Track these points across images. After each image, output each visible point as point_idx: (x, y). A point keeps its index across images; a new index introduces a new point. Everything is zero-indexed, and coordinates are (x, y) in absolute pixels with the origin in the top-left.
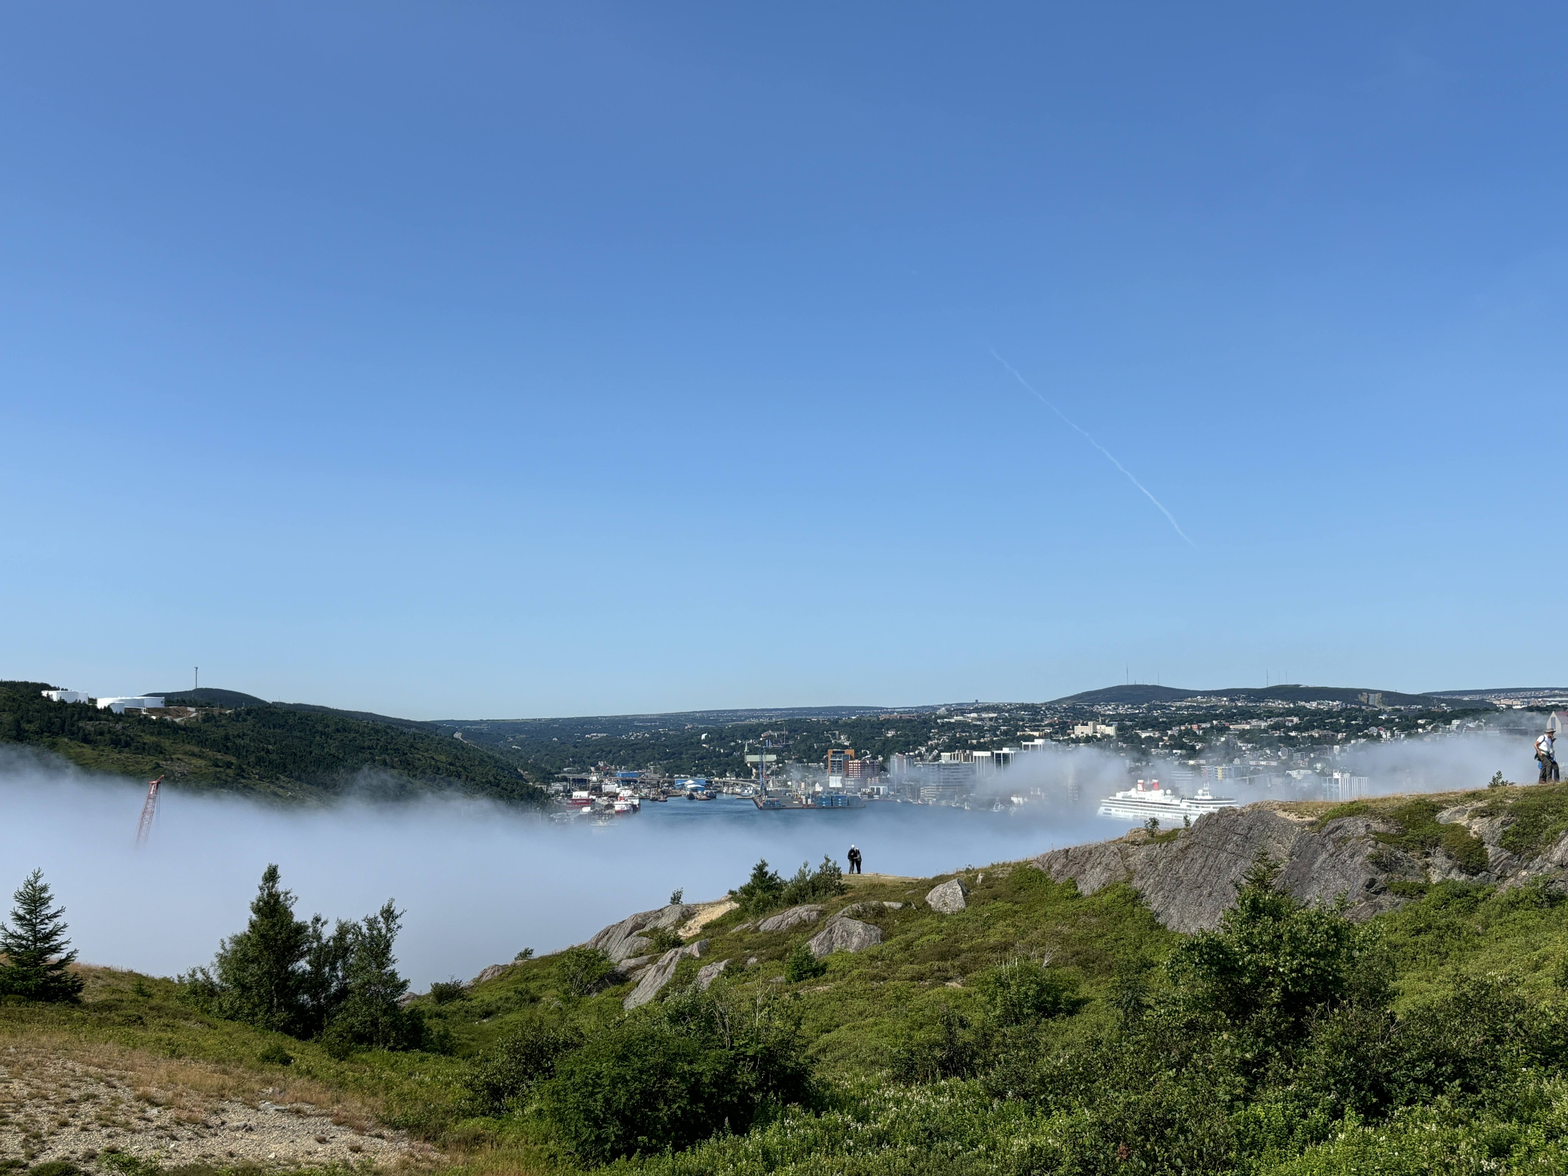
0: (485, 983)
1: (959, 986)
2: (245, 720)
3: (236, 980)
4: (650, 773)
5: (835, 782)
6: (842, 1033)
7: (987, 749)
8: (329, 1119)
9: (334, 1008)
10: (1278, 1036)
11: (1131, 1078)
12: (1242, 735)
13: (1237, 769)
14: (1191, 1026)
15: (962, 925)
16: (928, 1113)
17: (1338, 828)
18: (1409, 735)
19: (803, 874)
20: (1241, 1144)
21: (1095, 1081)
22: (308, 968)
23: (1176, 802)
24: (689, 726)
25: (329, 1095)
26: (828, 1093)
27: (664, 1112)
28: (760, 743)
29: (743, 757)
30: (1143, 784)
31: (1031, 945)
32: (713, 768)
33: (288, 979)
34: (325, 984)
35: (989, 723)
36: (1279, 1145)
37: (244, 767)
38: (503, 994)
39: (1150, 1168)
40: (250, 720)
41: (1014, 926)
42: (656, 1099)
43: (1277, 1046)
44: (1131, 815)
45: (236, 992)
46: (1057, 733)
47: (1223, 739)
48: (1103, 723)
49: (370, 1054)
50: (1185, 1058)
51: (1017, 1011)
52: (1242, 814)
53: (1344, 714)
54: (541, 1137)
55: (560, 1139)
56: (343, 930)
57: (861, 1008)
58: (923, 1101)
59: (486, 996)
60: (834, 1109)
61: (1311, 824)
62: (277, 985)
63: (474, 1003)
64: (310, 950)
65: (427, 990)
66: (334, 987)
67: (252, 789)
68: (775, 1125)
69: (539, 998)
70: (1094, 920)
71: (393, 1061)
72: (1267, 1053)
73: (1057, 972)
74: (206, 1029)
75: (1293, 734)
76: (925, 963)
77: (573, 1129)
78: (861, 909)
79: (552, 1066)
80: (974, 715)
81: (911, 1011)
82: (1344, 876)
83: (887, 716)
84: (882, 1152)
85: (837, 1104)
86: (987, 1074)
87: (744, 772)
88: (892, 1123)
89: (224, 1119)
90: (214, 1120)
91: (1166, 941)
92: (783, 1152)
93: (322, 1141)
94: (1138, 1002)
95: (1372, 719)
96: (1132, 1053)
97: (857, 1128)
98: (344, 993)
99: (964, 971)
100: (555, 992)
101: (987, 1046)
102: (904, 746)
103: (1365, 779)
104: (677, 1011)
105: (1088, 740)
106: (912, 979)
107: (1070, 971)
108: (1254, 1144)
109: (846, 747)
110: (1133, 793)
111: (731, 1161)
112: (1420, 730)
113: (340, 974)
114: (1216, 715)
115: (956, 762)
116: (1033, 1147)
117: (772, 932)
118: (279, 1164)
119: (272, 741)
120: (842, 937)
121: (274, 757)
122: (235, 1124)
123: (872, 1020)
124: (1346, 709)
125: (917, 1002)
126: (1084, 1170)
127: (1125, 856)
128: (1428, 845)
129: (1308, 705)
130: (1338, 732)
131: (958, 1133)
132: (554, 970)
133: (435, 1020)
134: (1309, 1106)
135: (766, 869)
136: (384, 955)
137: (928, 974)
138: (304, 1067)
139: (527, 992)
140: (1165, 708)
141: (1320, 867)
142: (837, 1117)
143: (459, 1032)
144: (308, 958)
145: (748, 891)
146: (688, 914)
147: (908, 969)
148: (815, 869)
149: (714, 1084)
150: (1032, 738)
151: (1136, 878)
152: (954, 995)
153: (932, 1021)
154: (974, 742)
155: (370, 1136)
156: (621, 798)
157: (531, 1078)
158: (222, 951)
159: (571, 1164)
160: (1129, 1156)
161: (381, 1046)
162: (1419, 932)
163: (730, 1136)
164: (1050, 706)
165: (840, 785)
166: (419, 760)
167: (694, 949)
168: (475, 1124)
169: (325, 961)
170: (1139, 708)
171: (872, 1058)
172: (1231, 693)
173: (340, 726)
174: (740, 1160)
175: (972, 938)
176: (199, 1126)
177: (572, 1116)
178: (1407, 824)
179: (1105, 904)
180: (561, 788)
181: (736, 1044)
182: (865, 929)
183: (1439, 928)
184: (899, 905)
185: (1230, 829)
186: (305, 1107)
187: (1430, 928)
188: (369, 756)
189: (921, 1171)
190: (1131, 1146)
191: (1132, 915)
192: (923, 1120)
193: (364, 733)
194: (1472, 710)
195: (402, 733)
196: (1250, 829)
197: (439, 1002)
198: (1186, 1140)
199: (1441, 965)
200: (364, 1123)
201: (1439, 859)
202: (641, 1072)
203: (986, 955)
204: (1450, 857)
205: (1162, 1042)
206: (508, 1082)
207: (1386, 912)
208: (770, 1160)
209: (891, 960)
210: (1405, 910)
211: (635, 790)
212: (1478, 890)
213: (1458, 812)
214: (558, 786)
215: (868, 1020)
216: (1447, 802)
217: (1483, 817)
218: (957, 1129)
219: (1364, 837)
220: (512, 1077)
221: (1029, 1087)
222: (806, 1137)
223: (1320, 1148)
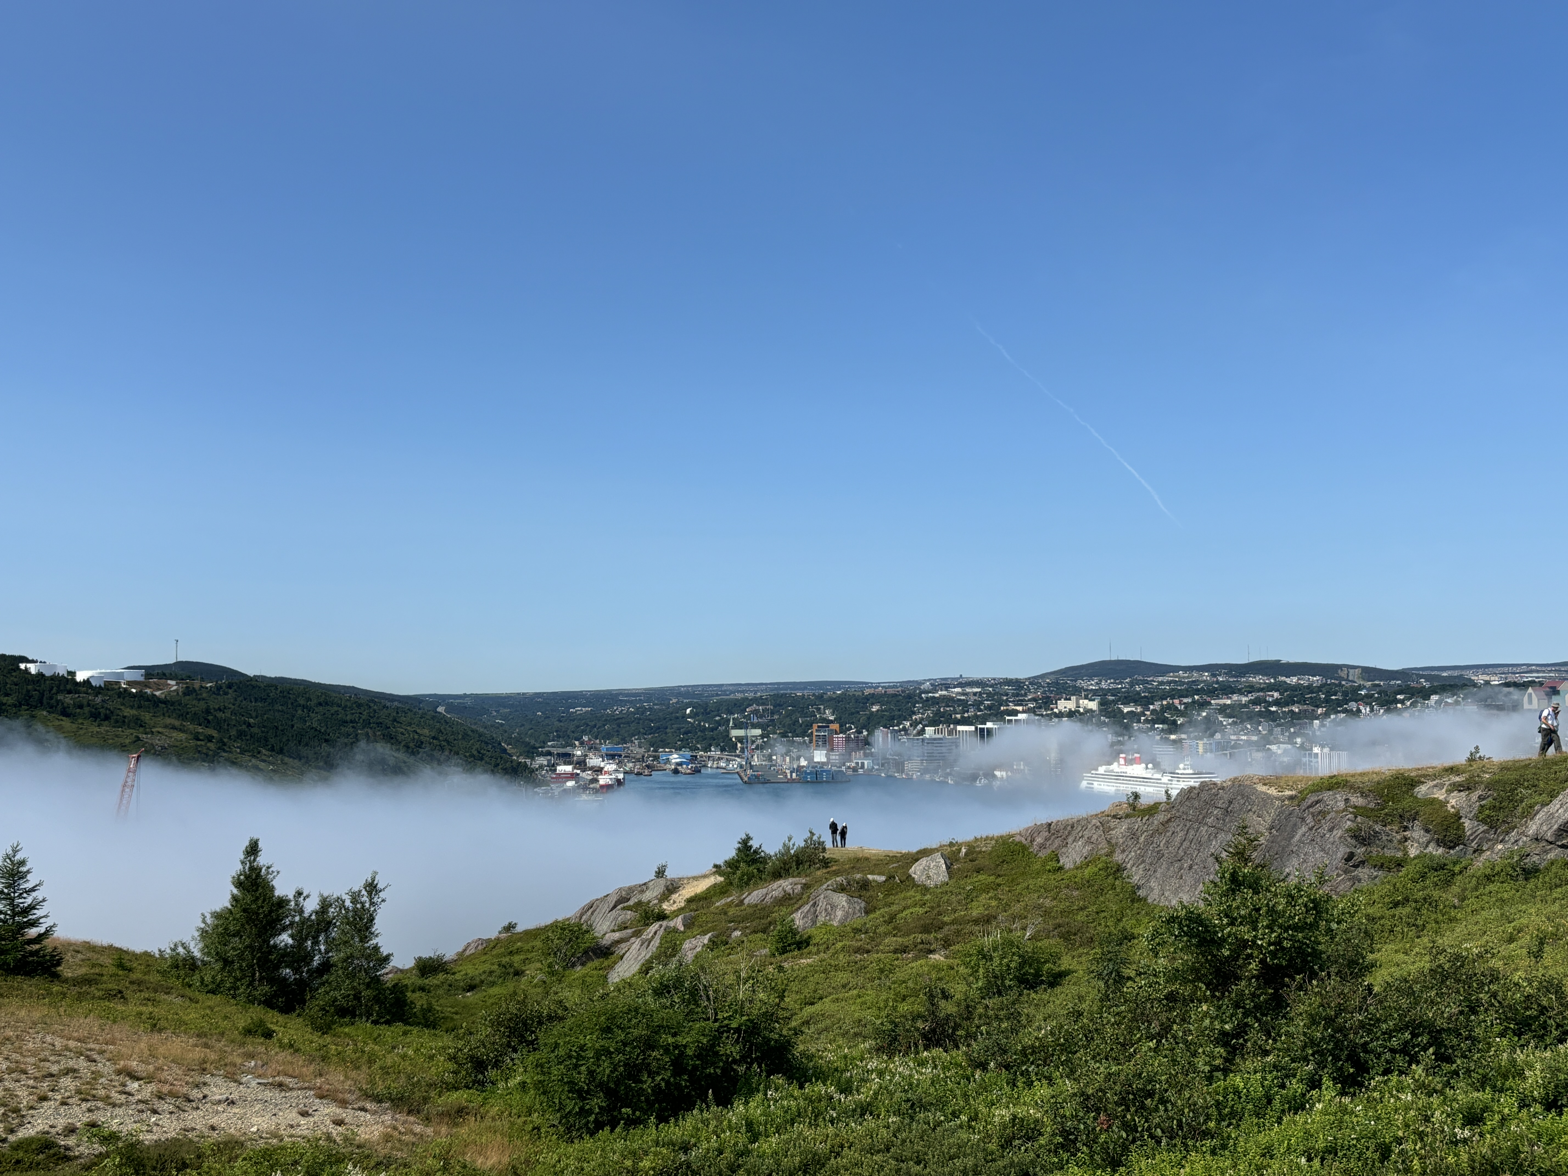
0: (469, 956)
1: (942, 959)
2: (226, 693)
3: (217, 954)
4: (635, 748)
5: (820, 756)
6: (826, 1006)
7: (971, 724)
8: (312, 1093)
9: (316, 983)
10: (1257, 1007)
11: (1112, 1049)
12: (1223, 709)
13: (1218, 743)
14: (1171, 997)
15: (945, 898)
16: (911, 1084)
17: (1317, 802)
18: (1388, 711)
19: (787, 848)
20: (1220, 1114)
21: (1076, 1052)
22: (291, 942)
23: (1158, 776)
24: (674, 701)
25: (312, 1068)
26: (811, 1064)
27: (647, 1084)
28: (745, 717)
29: (728, 732)
30: (1125, 758)
31: (1014, 918)
32: (698, 743)
33: (270, 953)
34: (307, 958)
35: (973, 698)
36: (1257, 1115)
37: (225, 740)
38: (487, 967)
39: (1130, 1138)
40: (231, 694)
41: (995, 897)
42: (640, 1071)
43: (1256, 1018)
44: (1113, 789)
45: (218, 966)
46: (1040, 707)
47: (1204, 714)
48: (1086, 698)
49: (353, 1027)
50: (1166, 1029)
51: (999, 983)
52: (1223, 788)
53: (1324, 690)
54: (525, 1110)
55: (544, 1111)
56: (325, 904)
57: (844, 981)
58: (906, 1073)
59: (470, 970)
60: (817, 1081)
61: (1291, 798)
62: (259, 959)
63: (458, 976)
64: (292, 924)
65: (410, 964)
66: (317, 960)
68: (760, 1096)
69: (523, 972)
70: (1076, 893)
71: (375, 1035)
72: (1246, 1025)
73: (1039, 944)
74: (188, 1003)
75: (1273, 709)
76: (908, 935)
77: (557, 1101)
78: (845, 882)
79: (537, 1039)
80: (958, 690)
81: (894, 983)
82: (1323, 850)
83: (872, 691)
84: (865, 1123)
85: (821, 1075)
86: (969, 1045)
87: (728, 746)
88: (875, 1094)
89: (206, 1092)
90: (195, 1094)
91: (1147, 914)
92: (766, 1123)
93: (304, 1114)
94: (1119, 974)
95: (1352, 695)
96: (1113, 1024)
97: (840, 1099)
98: (326, 967)
99: (947, 943)
100: (539, 965)
101: (969, 1018)
102: (889, 720)
103: (1344, 754)
104: (661, 984)
105: (1071, 714)
106: (895, 951)
107: (1051, 944)
108: (1233, 1114)
109: (832, 722)
110: (1115, 767)
111: (715, 1132)
112: (1399, 705)
113: (323, 948)
114: (1198, 690)
115: (940, 736)
116: (1014, 1117)
117: (756, 905)
118: (262, 1138)
119: (254, 714)
120: (826, 910)
121: (255, 730)
122: (217, 1097)
123: (855, 992)
124: (1326, 684)
125: (899, 975)
126: (1065, 1140)
127: (1107, 830)
128: (1405, 819)
129: (1288, 680)
130: (1318, 707)
131: (940, 1103)
132: (538, 943)
133: (418, 994)
134: (1287, 1076)
135: (751, 843)
136: (368, 929)
137: (911, 947)
138: (286, 1041)
139: (511, 966)
140: (1148, 682)
141: (1300, 841)
142: (820, 1088)
143: (442, 1006)
144: (290, 932)
145: (732, 865)
146: (672, 888)
147: (891, 941)
149: (698, 1057)
150: (1015, 713)
151: (1118, 851)
152: (937, 967)
153: (915, 994)
154: (958, 716)
155: (353, 1109)
156: (606, 773)
157: (515, 1051)
158: (203, 926)
159: (555, 1137)
160: (1109, 1126)
161: (364, 1019)
162: (1396, 904)
163: (714, 1108)
164: (1034, 681)
165: (824, 760)
166: (402, 734)
167: (678, 923)
168: (459, 1097)
169: (308, 935)
170: (1121, 683)
171: (856, 1030)
172: (1212, 669)
173: (322, 700)
174: (724, 1132)
175: (955, 911)
176: (180, 1100)
177: (556, 1088)
178: (1385, 798)
179: (1087, 877)
180: (545, 763)
181: (719, 1017)
182: (849, 902)
183: (1416, 901)
184: (883, 878)
185: (1210, 803)
186: (288, 1080)
187: (1408, 901)
188: (352, 730)
189: (904, 1141)
190: (1111, 1116)
191: (1113, 887)
192: (905, 1091)
193: (346, 706)
194: (1451, 686)
195: (384, 707)
196: (1230, 802)
197: (423, 976)
198: (1166, 1110)
199: (1418, 937)
200: (347, 1096)
201: (1417, 833)
202: (625, 1044)
203: (969, 928)
204: (1427, 831)
205: (1142, 1014)
206: (492, 1055)
207: (1364, 885)
208: (753, 1132)
209: (875, 932)
210: (1383, 883)
211: (620, 764)
212: (1455, 864)
213: (1435, 786)
214: (542, 761)
215: (851, 993)
216: (1425, 776)
217: (1460, 791)
218: (939, 1099)
219: (1343, 811)
220: (496, 1050)
221: (1011, 1058)
222: (789, 1108)
223: (1297, 1118)
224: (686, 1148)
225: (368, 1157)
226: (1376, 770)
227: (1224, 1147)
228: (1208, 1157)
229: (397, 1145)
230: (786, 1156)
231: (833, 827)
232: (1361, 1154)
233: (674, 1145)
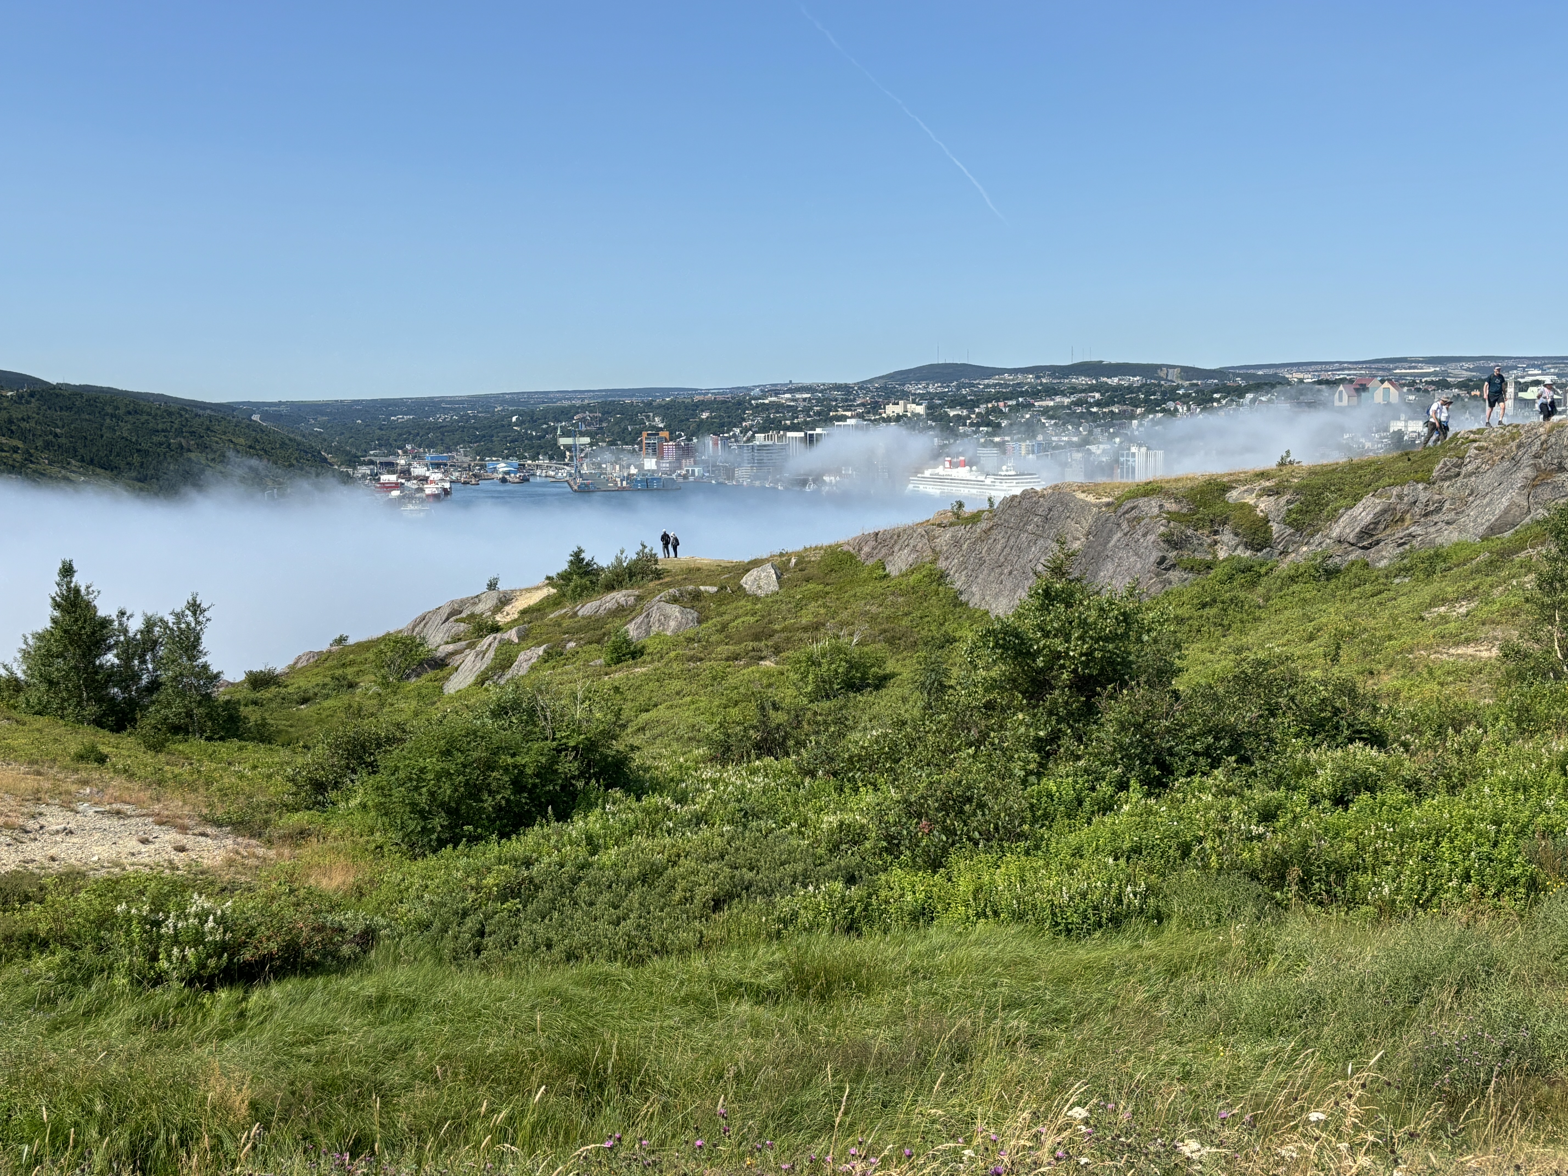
0: (300, 669)
1: (773, 665)
2: (28, 402)
3: (41, 676)
4: (461, 456)
5: (650, 464)
6: (660, 713)
7: (801, 430)
8: (151, 819)
9: (146, 701)
10: (1070, 714)
11: (933, 756)
12: (1045, 412)
13: (1039, 444)
14: (990, 706)
15: (776, 607)
16: (743, 793)
17: (1133, 508)
18: (1204, 409)
19: (619, 561)
20: (1034, 816)
21: (900, 759)
22: (116, 661)
23: (981, 478)
24: (499, 408)
25: (148, 793)
26: (648, 776)
27: (488, 803)
28: (573, 425)
29: (556, 440)
30: (950, 462)
31: (842, 624)
32: (525, 451)
33: (96, 673)
34: (136, 677)
35: (802, 404)
36: (1069, 817)
37: (32, 451)
38: (320, 680)
39: (950, 841)
40: (34, 403)
41: (824, 606)
42: (480, 790)
43: (1068, 724)
44: (938, 492)
45: (43, 687)
46: (869, 412)
47: (1028, 416)
48: (914, 402)
49: (186, 744)
50: (984, 736)
51: (827, 687)
52: (1043, 496)
53: (1143, 390)
54: (367, 829)
55: (386, 830)
56: (150, 625)
57: (678, 688)
58: (738, 782)
59: (301, 682)
60: (653, 793)
61: (1108, 505)
62: (85, 680)
63: (291, 690)
64: (117, 643)
65: (240, 677)
66: (145, 679)
67: (42, 474)
68: (598, 811)
69: (357, 684)
70: (901, 600)
71: (210, 751)
72: (1060, 730)
73: (866, 649)
74: (14, 725)
75: (1094, 410)
76: (740, 644)
77: (399, 822)
78: (677, 594)
79: (375, 761)
80: (788, 396)
81: (726, 689)
82: (1137, 554)
83: (701, 398)
84: (700, 833)
85: (657, 787)
86: (798, 754)
87: (557, 455)
88: (709, 803)
89: (43, 823)
90: (31, 824)
91: (968, 618)
92: (605, 836)
93: (145, 842)
94: (941, 684)
95: (1171, 394)
96: (934, 733)
97: (676, 810)
98: (155, 686)
99: (777, 650)
100: (373, 678)
101: (799, 725)
102: (718, 427)
103: (1160, 453)
104: (499, 705)
105: (898, 418)
106: (727, 659)
107: (879, 648)
108: (1046, 816)
109: (661, 429)
110: (940, 470)
111: (555, 847)
112: (1215, 404)
113: (150, 666)
114: (1022, 392)
115: (770, 443)
116: (842, 823)
117: (590, 617)
118: (103, 867)
119: (60, 424)
120: (659, 620)
121: (63, 440)
122: (55, 828)
123: (689, 699)
124: (1146, 384)
125: (732, 681)
126: (889, 843)
127: (932, 538)
128: (1216, 524)
129: (1109, 381)
130: (1137, 407)
131: (772, 811)
132: (370, 655)
133: (251, 708)
134: (1097, 779)
135: (583, 555)
136: (195, 647)
137: (743, 654)
138: (120, 766)
139: (344, 679)
140: (974, 385)
141: (1115, 546)
142: (656, 800)
143: (275, 720)
144: (115, 652)
145: (565, 577)
146: (505, 601)
147: (724, 650)
148: (631, 555)
149: (537, 775)
150: (844, 418)
151: (942, 558)
152: (768, 674)
153: (747, 698)
154: (788, 422)
155: (194, 834)
156: (432, 482)
157: (354, 771)
158: (24, 647)
159: (398, 855)
160: (930, 831)
161: (198, 736)
162: (1204, 606)
163: (554, 824)
164: (862, 386)
165: (654, 467)
166: (217, 443)
167: (512, 635)
168: (300, 818)
169: (134, 654)
170: (948, 386)
171: (690, 734)
172: (1037, 371)
173: (131, 408)
174: (564, 845)
175: (785, 619)
176: (17, 831)
177: (398, 810)
178: (1197, 503)
179: (912, 584)
180: (368, 472)
181: (558, 736)
182: (682, 613)
183: (1223, 602)
184: (715, 589)
185: (1031, 511)
186: (125, 808)
187: (1215, 602)
188: (164, 439)
189: (737, 849)
190: (932, 821)
191: (937, 593)
192: (739, 801)
193: (156, 415)
194: (1266, 384)
195: (196, 415)
196: (1050, 510)
197: (254, 689)
198: (984, 815)
199: (1224, 636)
200: (186, 821)
201: (1227, 536)
202: (465, 766)
203: (800, 635)
204: (1237, 534)
205: (963, 721)
206: (331, 777)
207: (1176, 586)
208: (593, 844)
209: (707, 641)
210: (1192, 585)
211: (446, 472)
212: (1261, 565)
213: (1246, 491)
214: (365, 470)
215: (685, 699)
216: (1236, 481)
217: (1269, 495)
218: (771, 807)
219: (1157, 516)
220: (335, 772)
221: (839, 765)
222: (627, 820)
223: (1106, 819)
224: (528, 863)
225: (212, 883)
226: (1191, 476)
227: (1037, 847)
228: (1023, 858)
229: (240, 869)
230: (625, 867)
231: (665, 538)
232: (1163, 853)
233: (516, 860)
